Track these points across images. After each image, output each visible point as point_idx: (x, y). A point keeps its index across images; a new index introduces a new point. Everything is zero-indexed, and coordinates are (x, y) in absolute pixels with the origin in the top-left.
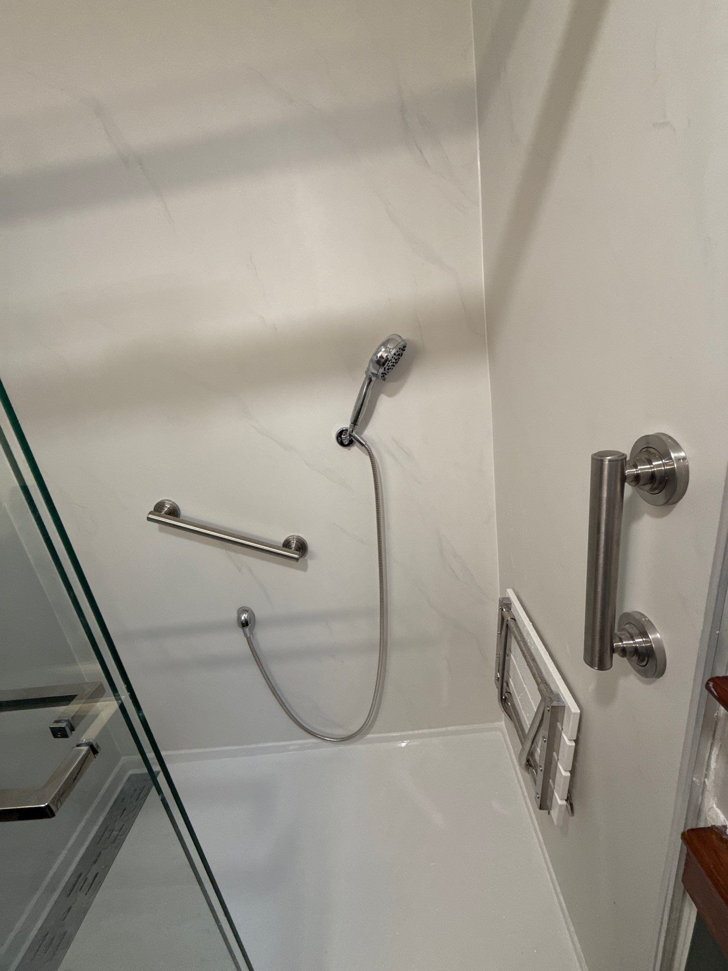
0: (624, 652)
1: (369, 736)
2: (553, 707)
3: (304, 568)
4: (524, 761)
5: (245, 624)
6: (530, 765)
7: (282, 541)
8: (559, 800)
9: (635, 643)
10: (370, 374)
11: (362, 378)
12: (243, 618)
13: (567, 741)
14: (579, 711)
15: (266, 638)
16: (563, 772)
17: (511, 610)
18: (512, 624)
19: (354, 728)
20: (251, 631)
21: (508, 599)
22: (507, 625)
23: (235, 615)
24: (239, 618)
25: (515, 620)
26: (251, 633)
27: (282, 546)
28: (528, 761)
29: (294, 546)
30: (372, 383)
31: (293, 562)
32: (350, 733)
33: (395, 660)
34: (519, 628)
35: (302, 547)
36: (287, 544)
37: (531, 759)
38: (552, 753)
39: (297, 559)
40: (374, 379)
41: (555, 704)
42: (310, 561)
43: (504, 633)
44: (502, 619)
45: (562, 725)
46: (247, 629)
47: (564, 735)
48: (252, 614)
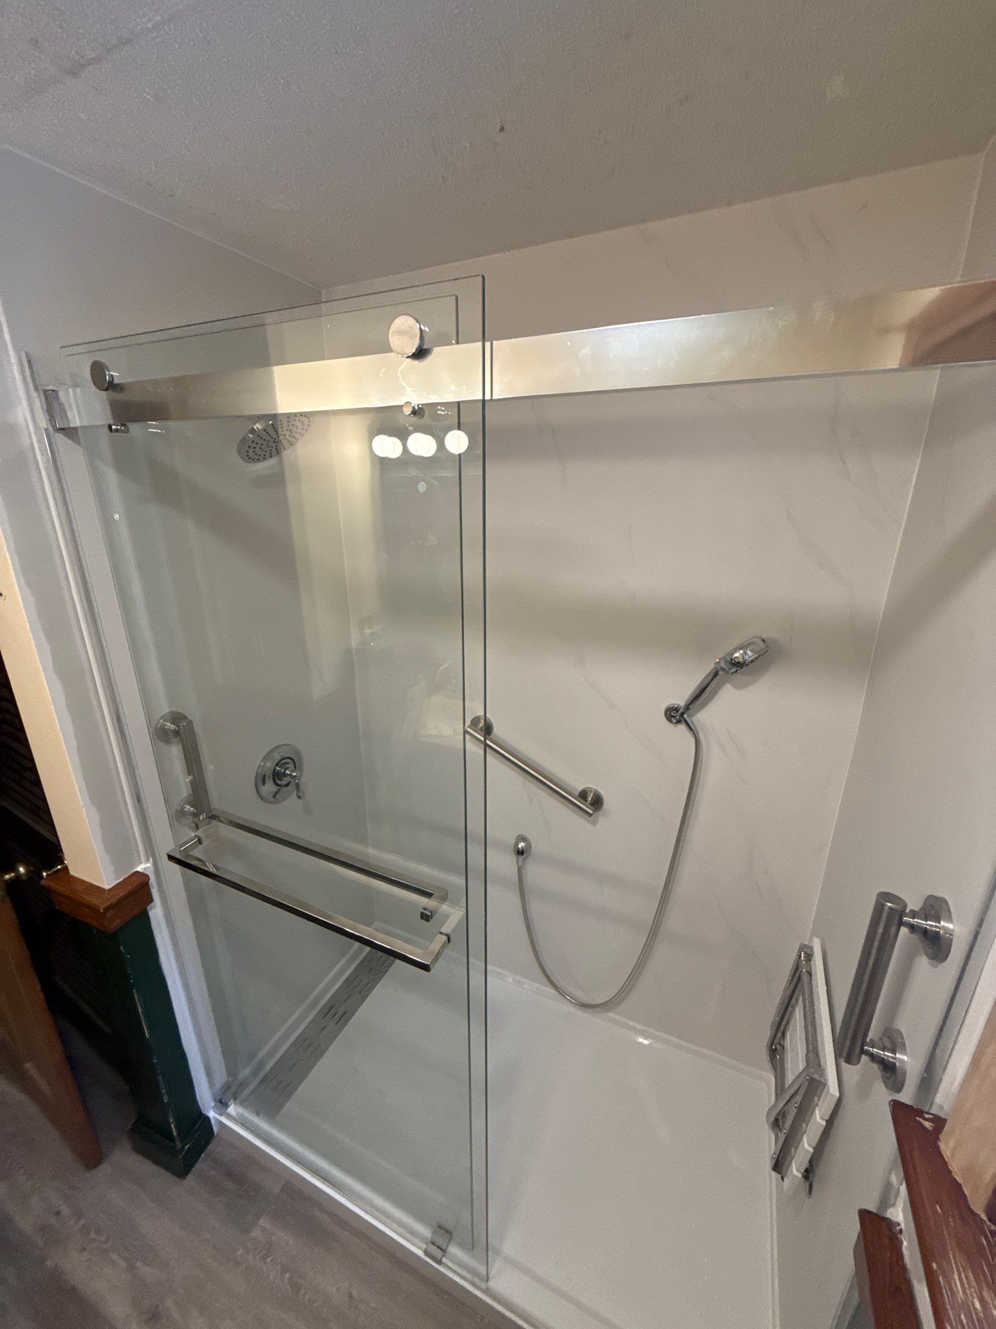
0: (873, 1057)
1: (611, 1015)
2: (812, 1078)
3: (594, 823)
4: (772, 1119)
5: (520, 853)
6: (778, 1126)
7: (580, 789)
8: (795, 1170)
9: (884, 1055)
10: (719, 667)
11: (709, 667)
12: (520, 846)
13: (819, 1118)
14: (837, 1094)
15: (534, 871)
16: (807, 1145)
17: (810, 961)
18: (805, 978)
19: (599, 999)
20: (524, 860)
21: (812, 948)
22: (799, 977)
23: (512, 841)
24: (517, 844)
25: (811, 975)
26: (524, 863)
27: (577, 794)
28: (776, 1120)
29: (590, 799)
30: (719, 677)
31: (587, 817)
32: (593, 1003)
33: (662, 951)
34: (812, 985)
35: (597, 802)
36: (583, 795)
37: (780, 1121)
38: (802, 1124)
39: (590, 815)
40: (720, 673)
41: (816, 1076)
42: (602, 819)
43: (794, 982)
44: (797, 967)
45: (819, 1100)
46: (521, 858)
47: (817, 1112)
48: (529, 846)
